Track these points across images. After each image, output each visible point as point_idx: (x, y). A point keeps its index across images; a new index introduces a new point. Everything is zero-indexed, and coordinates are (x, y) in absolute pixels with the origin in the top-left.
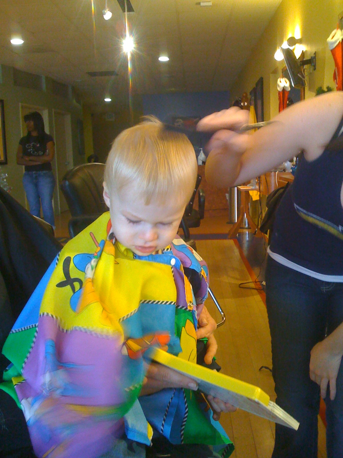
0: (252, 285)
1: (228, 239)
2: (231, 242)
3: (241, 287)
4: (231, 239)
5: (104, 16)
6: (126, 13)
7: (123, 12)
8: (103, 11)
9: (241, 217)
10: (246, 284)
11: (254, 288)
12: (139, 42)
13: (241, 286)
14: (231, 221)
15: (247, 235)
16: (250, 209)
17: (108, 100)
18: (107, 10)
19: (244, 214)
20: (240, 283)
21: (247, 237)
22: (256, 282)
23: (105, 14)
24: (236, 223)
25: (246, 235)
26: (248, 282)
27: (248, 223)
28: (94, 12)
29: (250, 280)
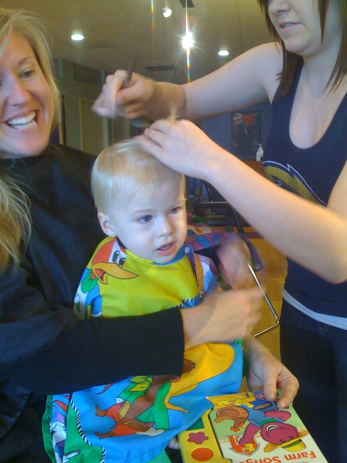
5: (164, 13)
6: (186, 9)
7: (183, 8)
8: (162, 9)
12: (199, 38)
18: (167, 7)
23: (165, 11)
28: (154, 10)
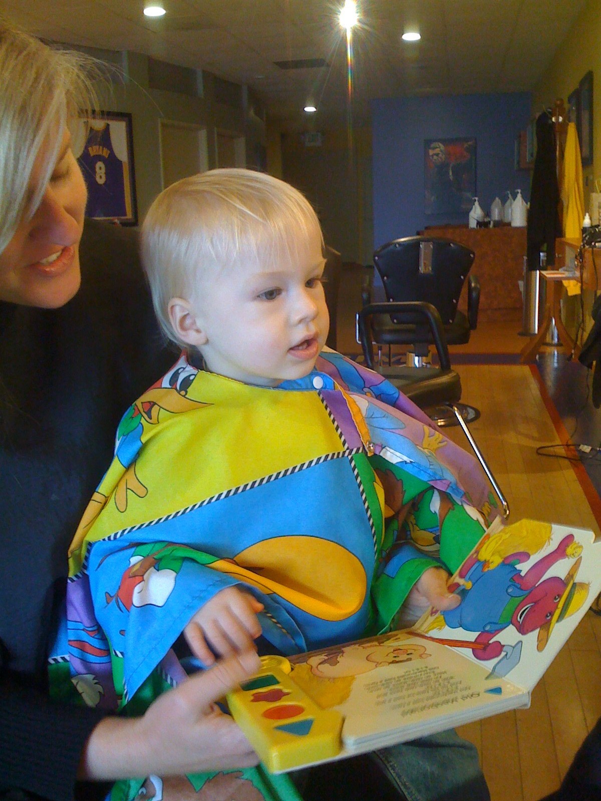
0: (561, 451)
1: (521, 364)
2: (525, 370)
3: (539, 454)
4: (525, 363)
9: (545, 325)
10: (549, 448)
11: (565, 456)
13: (540, 451)
14: (526, 332)
15: (556, 358)
16: (562, 312)
17: (310, 109)
19: (551, 321)
20: (538, 447)
21: (556, 361)
22: (568, 445)
24: (535, 334)
25: (554, 358)
26: (553, 444)
27: (558, 335)
29: (558, 442)
